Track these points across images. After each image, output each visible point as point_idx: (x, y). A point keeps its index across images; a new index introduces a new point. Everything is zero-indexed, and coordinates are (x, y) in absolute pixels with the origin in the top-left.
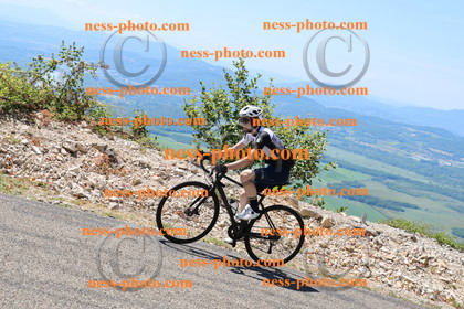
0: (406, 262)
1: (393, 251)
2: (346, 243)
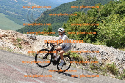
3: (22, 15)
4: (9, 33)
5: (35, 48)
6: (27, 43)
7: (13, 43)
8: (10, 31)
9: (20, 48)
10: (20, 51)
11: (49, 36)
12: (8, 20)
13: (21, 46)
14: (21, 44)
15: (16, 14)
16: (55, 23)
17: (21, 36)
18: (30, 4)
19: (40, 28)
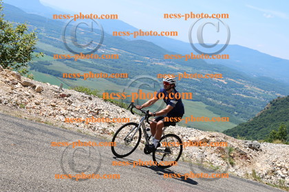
0: (86, 112)
1: (79, 106)
2: (51, 102)
3: (235, 105)
4: (214, 137)
5: (258, 165)
6: (243, 155)
9: (232, 164)
10: (232, 169)
11: (283, 145)
12: (211, 115)
13: (233, 161)
14: (233, 157)
15: (223, 104)
17: (234, 143)
18: (249, 88)
19: (265, 129)
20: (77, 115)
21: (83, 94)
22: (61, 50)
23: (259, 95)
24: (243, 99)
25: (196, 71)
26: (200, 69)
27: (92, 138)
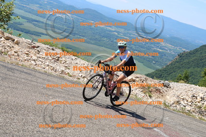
2: (25, 51)
3: (153, 57)
4: (138, 77)
5: (168, 97)
6: (158, 91)
7: (142, 90)
8: (138, 75)
9: (150, 96)
10: (150, 100)
11: (186, 84)
13: (151, 94)
14: (151, 92)
16: (192, 68)
17: (151, 82)
18: (164, 45)
19: (174, 74)
20: (43, 61)
21: (48, 46)
22: (30, 14)
23: (170, 50)
24: (159, 53)
25: (126, 32)
26: (129, 30)
27: (54, 76)
